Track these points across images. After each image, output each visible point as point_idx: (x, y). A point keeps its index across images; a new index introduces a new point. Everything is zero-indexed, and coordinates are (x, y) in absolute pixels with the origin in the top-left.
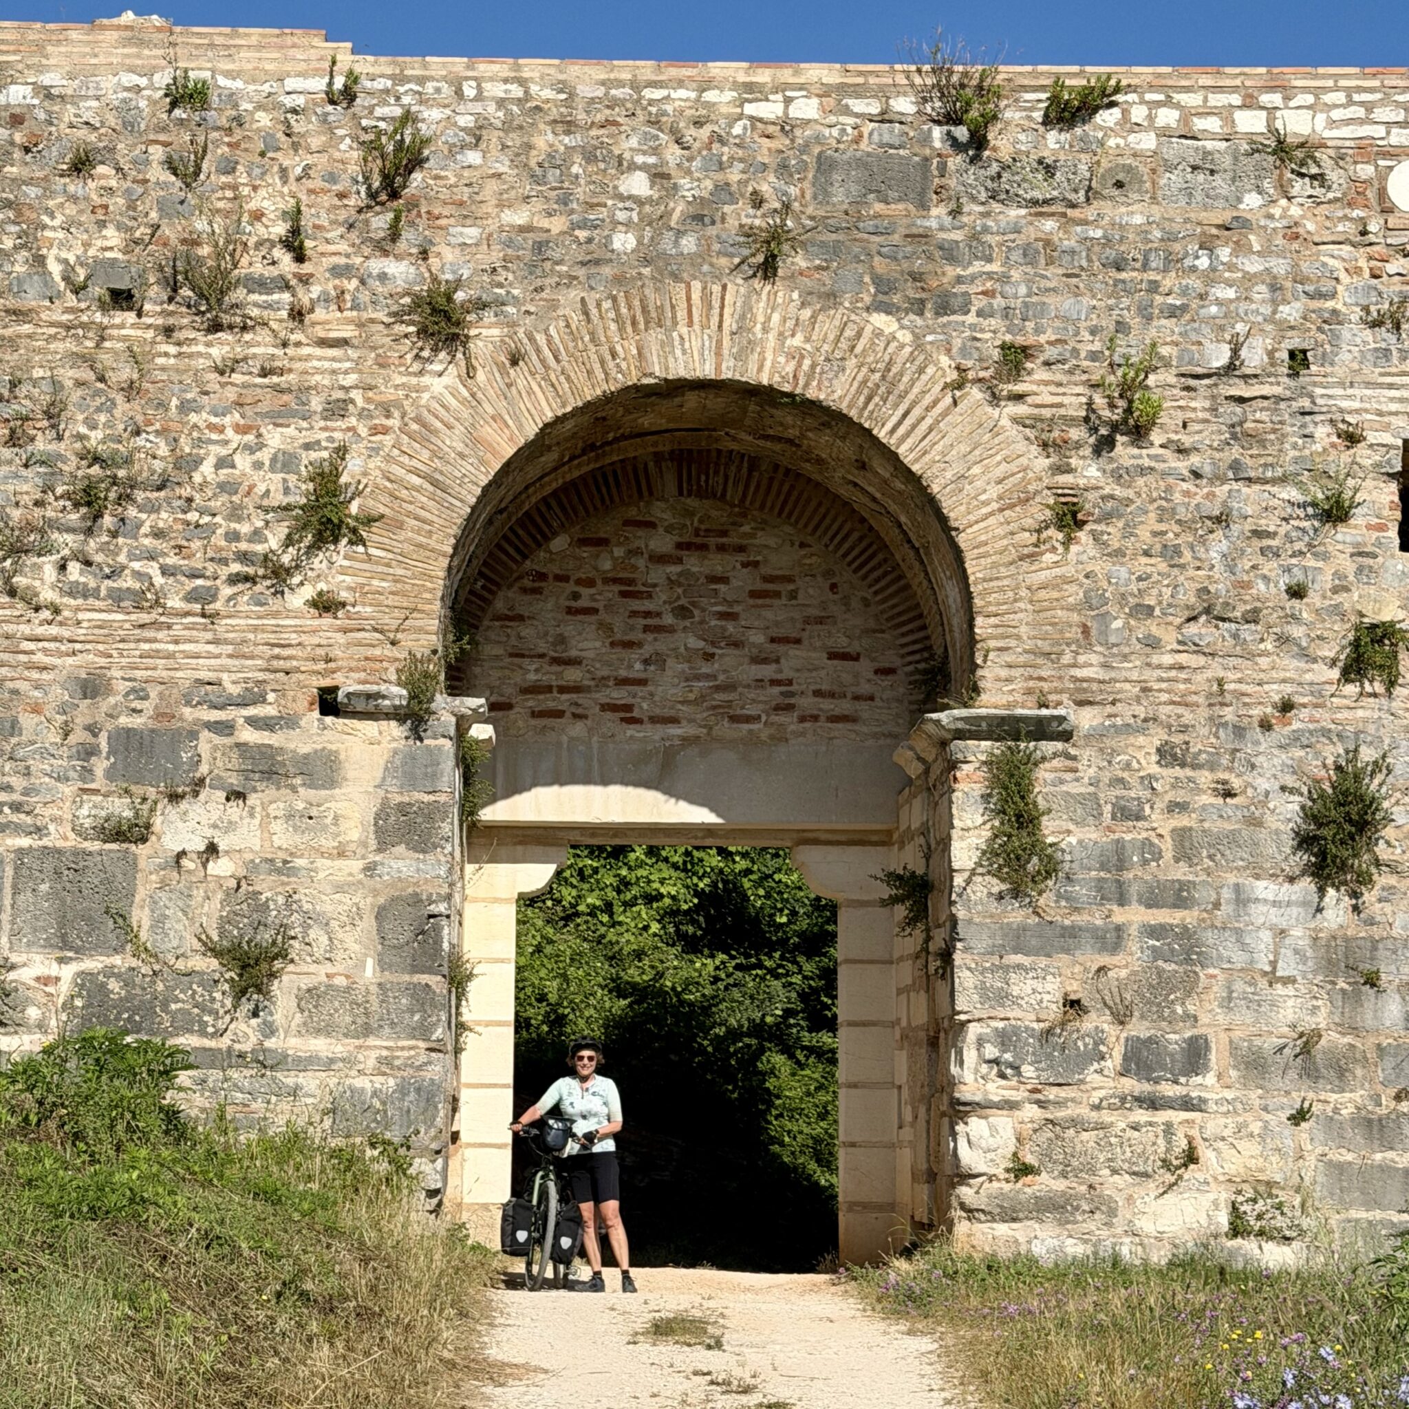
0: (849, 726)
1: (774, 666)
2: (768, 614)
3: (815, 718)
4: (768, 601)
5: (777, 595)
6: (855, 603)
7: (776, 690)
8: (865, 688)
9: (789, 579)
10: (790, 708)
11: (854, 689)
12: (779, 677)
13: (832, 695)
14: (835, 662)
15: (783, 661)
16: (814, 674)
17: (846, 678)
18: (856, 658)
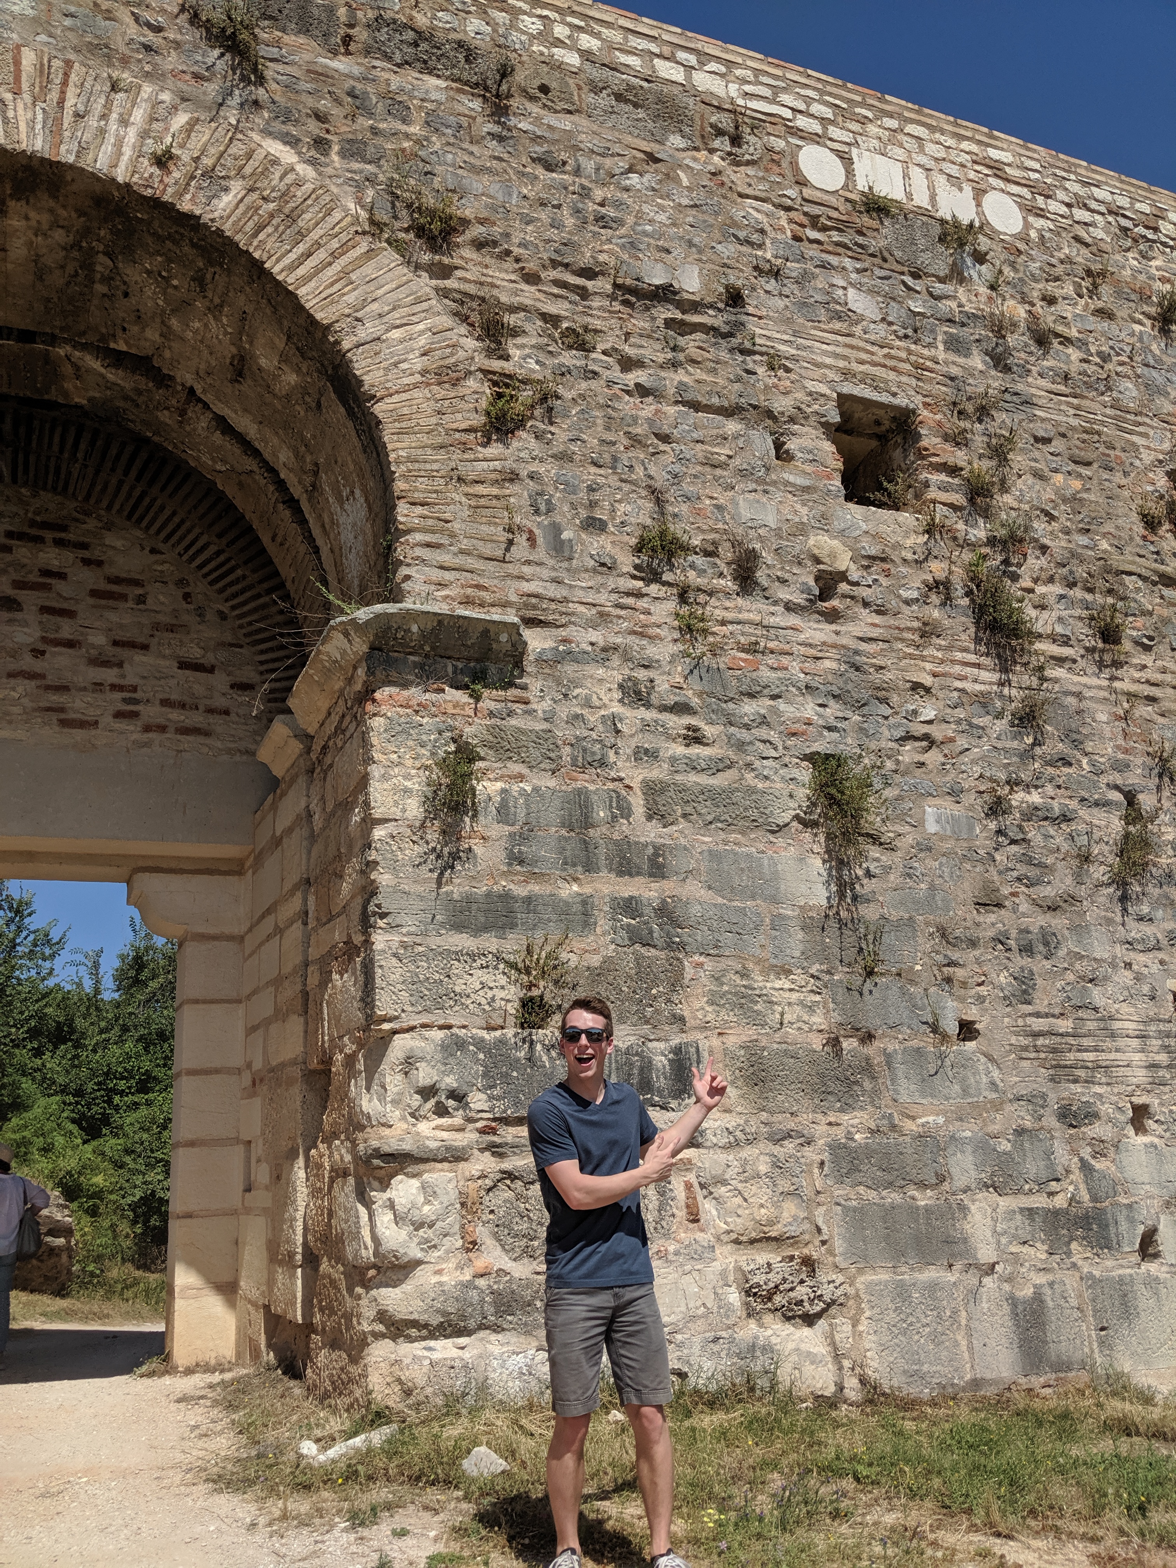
0: (201, 739)
1: (115, 671)
2: (113, 617)
3: (162, 729)
4: (111, 603)
5: (123, 597)
6: (210, 616)
7: (118, 695)
8: (220, 702)
9: (137, 583)
10: (134, 715)
11: (208, 702)
12: (122, 682)
13: (183, 706)
14: (188, 672)
15: (126, 665)
16: (162, 682)
17: (199, 690)
18: (211, 670)
